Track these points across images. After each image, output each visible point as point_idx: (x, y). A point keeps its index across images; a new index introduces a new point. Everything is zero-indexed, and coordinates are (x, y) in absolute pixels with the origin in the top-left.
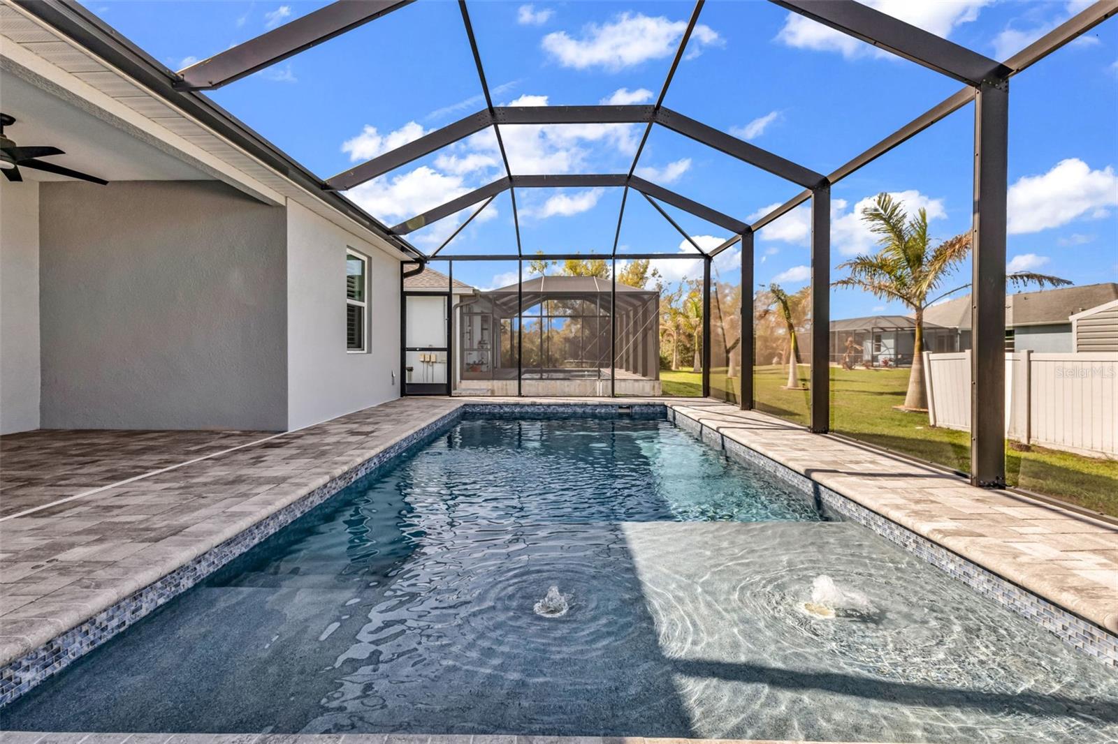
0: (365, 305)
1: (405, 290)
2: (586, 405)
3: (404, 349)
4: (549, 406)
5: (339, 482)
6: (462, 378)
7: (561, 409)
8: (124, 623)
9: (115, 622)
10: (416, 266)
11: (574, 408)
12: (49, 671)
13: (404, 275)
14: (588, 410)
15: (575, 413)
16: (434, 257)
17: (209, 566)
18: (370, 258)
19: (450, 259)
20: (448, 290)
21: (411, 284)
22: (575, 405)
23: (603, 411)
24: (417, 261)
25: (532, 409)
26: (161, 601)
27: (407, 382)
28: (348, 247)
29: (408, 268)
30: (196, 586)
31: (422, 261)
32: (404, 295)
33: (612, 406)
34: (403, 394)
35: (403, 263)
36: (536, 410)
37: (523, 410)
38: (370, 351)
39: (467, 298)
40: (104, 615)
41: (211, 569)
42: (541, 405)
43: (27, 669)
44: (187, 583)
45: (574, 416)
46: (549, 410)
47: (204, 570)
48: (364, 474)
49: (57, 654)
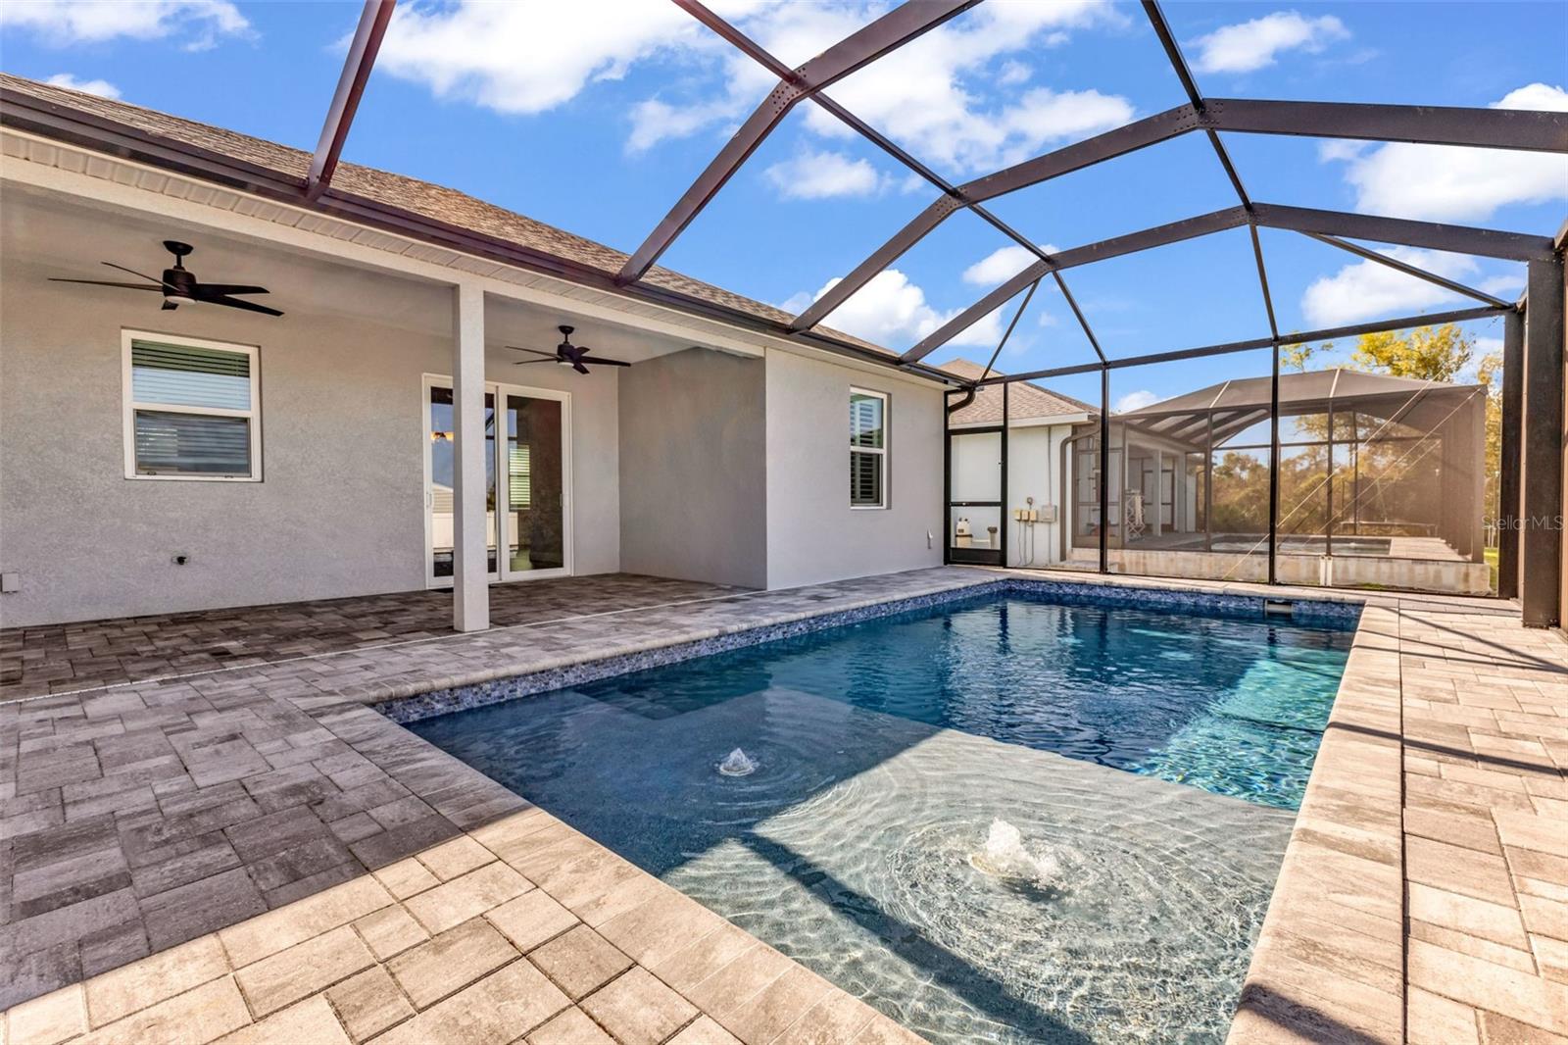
0: (884, 451)
1: (950, 427)
2: (1199, 593)
3: (948, 504)
4: (1134, 589)
5: (739, 640)
6: (1074, 545)
7: (1154, 597)
8: (503, 697)
9: (496, 694)
10: (964, 396)
11: (1178, 597)
12: (451, 709)
13: (948, 410)
14: (1204, 602)
15: (1179, 604)
16: (985, 381)
17: (576, 677)
18: (889, 395)
19: (1005, 381)
20: (1001, 423)
21: (957, 420)
22: (1179, 592)
23: (1232, 605)
24: (963, 389)
25: (1107, 592)
26: (533, 691)
27: (953, 546)
28: (852, 386)
29: (953, 399)
30: (563, 690)
31: (970, 388)
32: (948, 434)
33: (1251, 598)
34: (947, 560)
35: (947, 393)
36: (1114, 595)
37: (1093, 593)
38: (889, 507)
39: (1083, 429)
40: (488, 686)
41: (579, 681)
42: (1119, 587)
43: (438, 702)
44: (555, 685)
45: (1176, 608)
46: (1134, 596)
47: (571, 678)
48: (781, 637)
49: (457, 700)
